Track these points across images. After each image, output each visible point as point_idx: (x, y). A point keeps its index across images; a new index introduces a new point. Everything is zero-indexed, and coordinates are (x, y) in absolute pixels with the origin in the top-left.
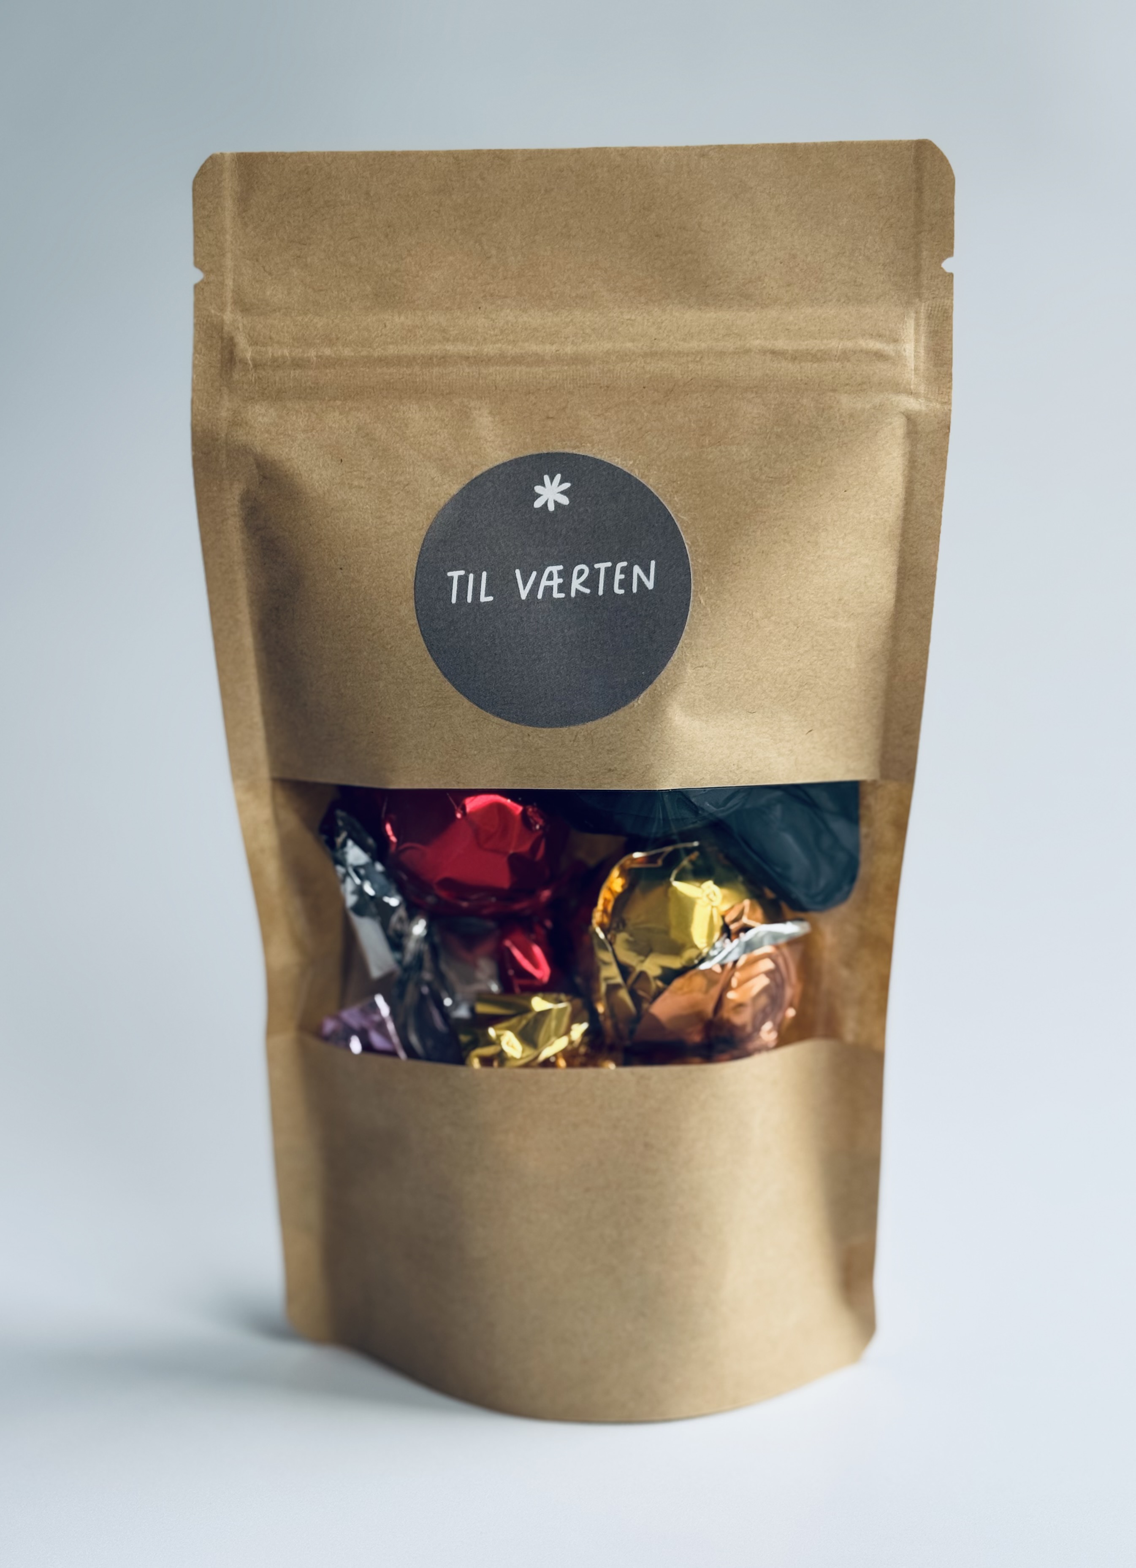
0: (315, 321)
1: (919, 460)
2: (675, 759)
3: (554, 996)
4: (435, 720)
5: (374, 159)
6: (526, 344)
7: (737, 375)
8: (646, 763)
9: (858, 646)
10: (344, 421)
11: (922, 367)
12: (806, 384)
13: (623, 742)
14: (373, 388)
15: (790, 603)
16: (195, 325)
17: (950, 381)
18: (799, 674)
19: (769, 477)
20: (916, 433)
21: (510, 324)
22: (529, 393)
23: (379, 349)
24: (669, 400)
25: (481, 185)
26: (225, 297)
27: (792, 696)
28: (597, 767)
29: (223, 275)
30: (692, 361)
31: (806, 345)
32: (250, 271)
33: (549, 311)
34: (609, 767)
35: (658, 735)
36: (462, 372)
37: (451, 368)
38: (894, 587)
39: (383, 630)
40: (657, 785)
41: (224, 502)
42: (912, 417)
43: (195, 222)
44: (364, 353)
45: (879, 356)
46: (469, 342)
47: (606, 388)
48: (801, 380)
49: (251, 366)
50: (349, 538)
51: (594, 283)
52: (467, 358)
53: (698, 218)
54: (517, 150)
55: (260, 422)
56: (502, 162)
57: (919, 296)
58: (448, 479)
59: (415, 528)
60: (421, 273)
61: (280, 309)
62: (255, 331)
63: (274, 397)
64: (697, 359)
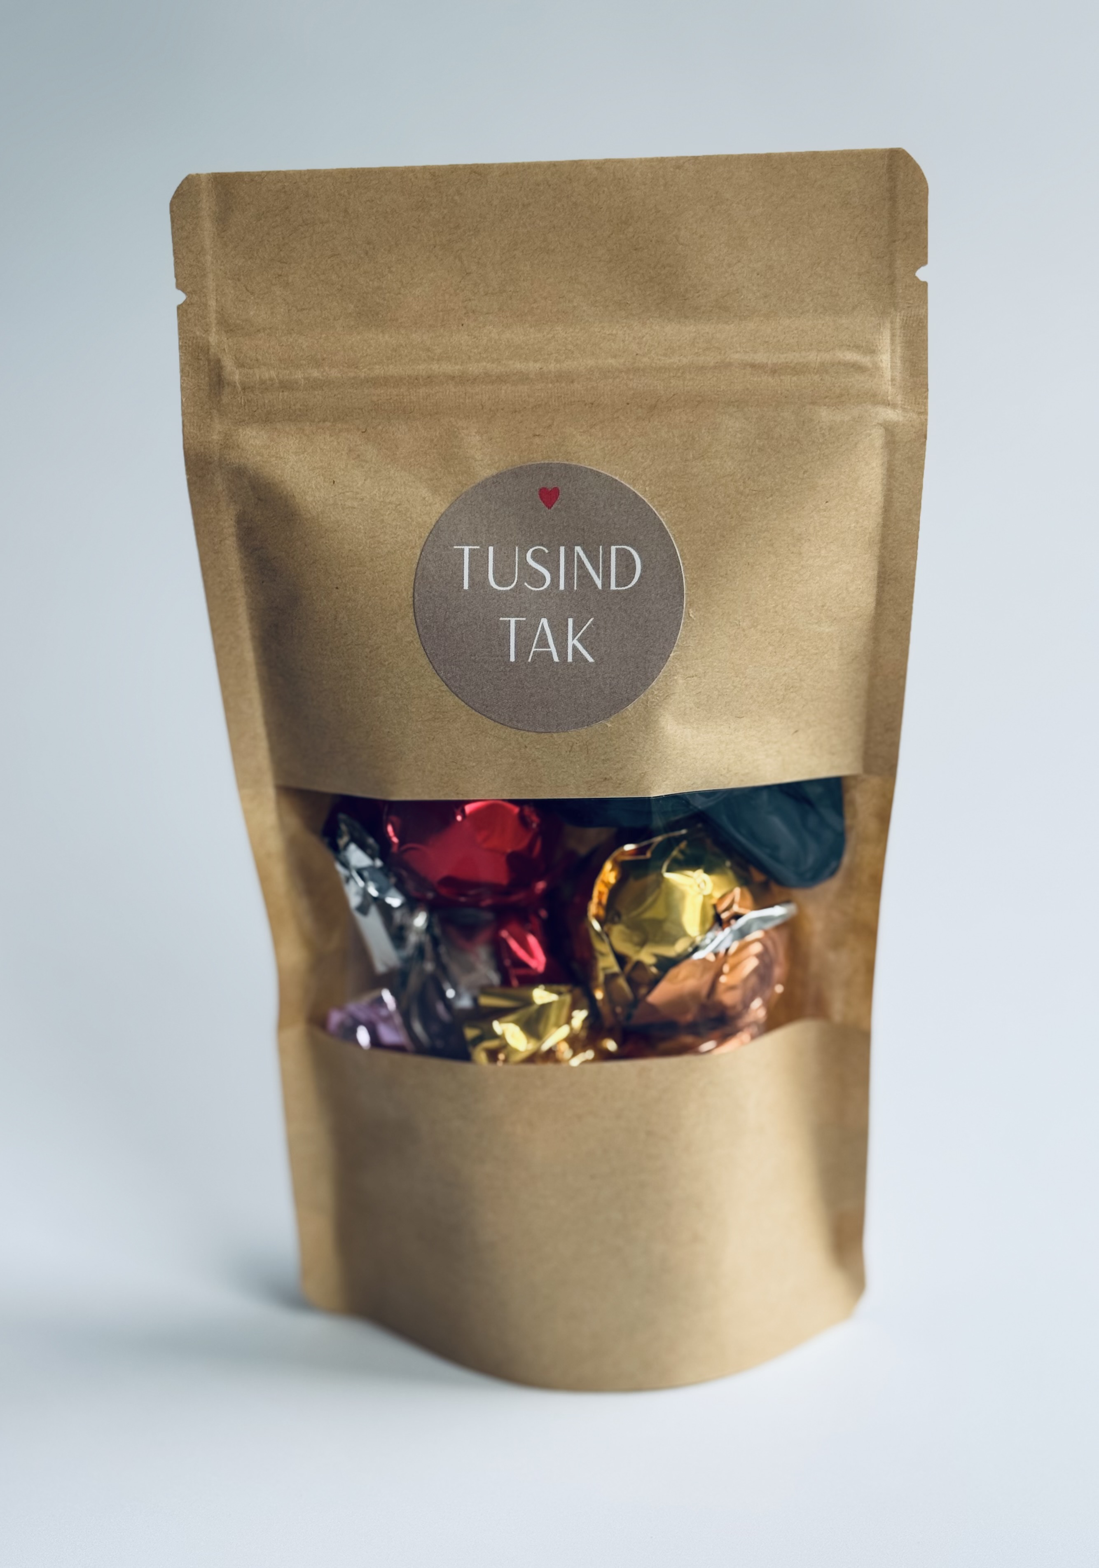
0: (300, 341)
1: (897, 469)
2: (668, 767)
3: (555, 987)
4: (434, 733)
5: (351, 177)
6: (511, 362)
7: (719, 389)
8: (640, 772)
9: (841, 649)
10: (335, 443)
11: (899, 377)
12: (786, 397)
13: (617, 752)
14: (362, 409)
15: (776, 612)
16: (181, 347)
17: (927, 390)
18: (785, 678)
19: (753, 490)
20: (895, 443)
21: (493, 341)
22: (515, 412)
23: (366, 369)
24: (652, 415)
25: (459, 202)
26: (209, 318)
27: (778, 700)
28: (593, 776)
29: (205, 296)
30: (673, 377)
31: (786, 358)
32: (233, 291)
33: (531, 327)
34: (605, 776)
35: (651, 744)
36: (448, 391)
37: (437, 387)
38: (875, 591)
39: (380, 647)
40: (651, 792)
41: (221, 523)
42: (890, 428)
43: (175, 243)
44: (352, 375)
45: (858, 368)
46: (453, 360)
47: (591, 405)
48: (781, 394)
49: (240, 389)
50: (344, 558)
51: (575, 298)
52: (453, 378)
53: (676, 231)
54: (493, 165)
55: (252, 444)
56: (479, 177)
57: (895, 305)
58: (439, 498)
59: (407, 546)
60: (402, 291)
61: (264, 329)
62: (241, 352)
63: (264, 419)
64: (679, 374)
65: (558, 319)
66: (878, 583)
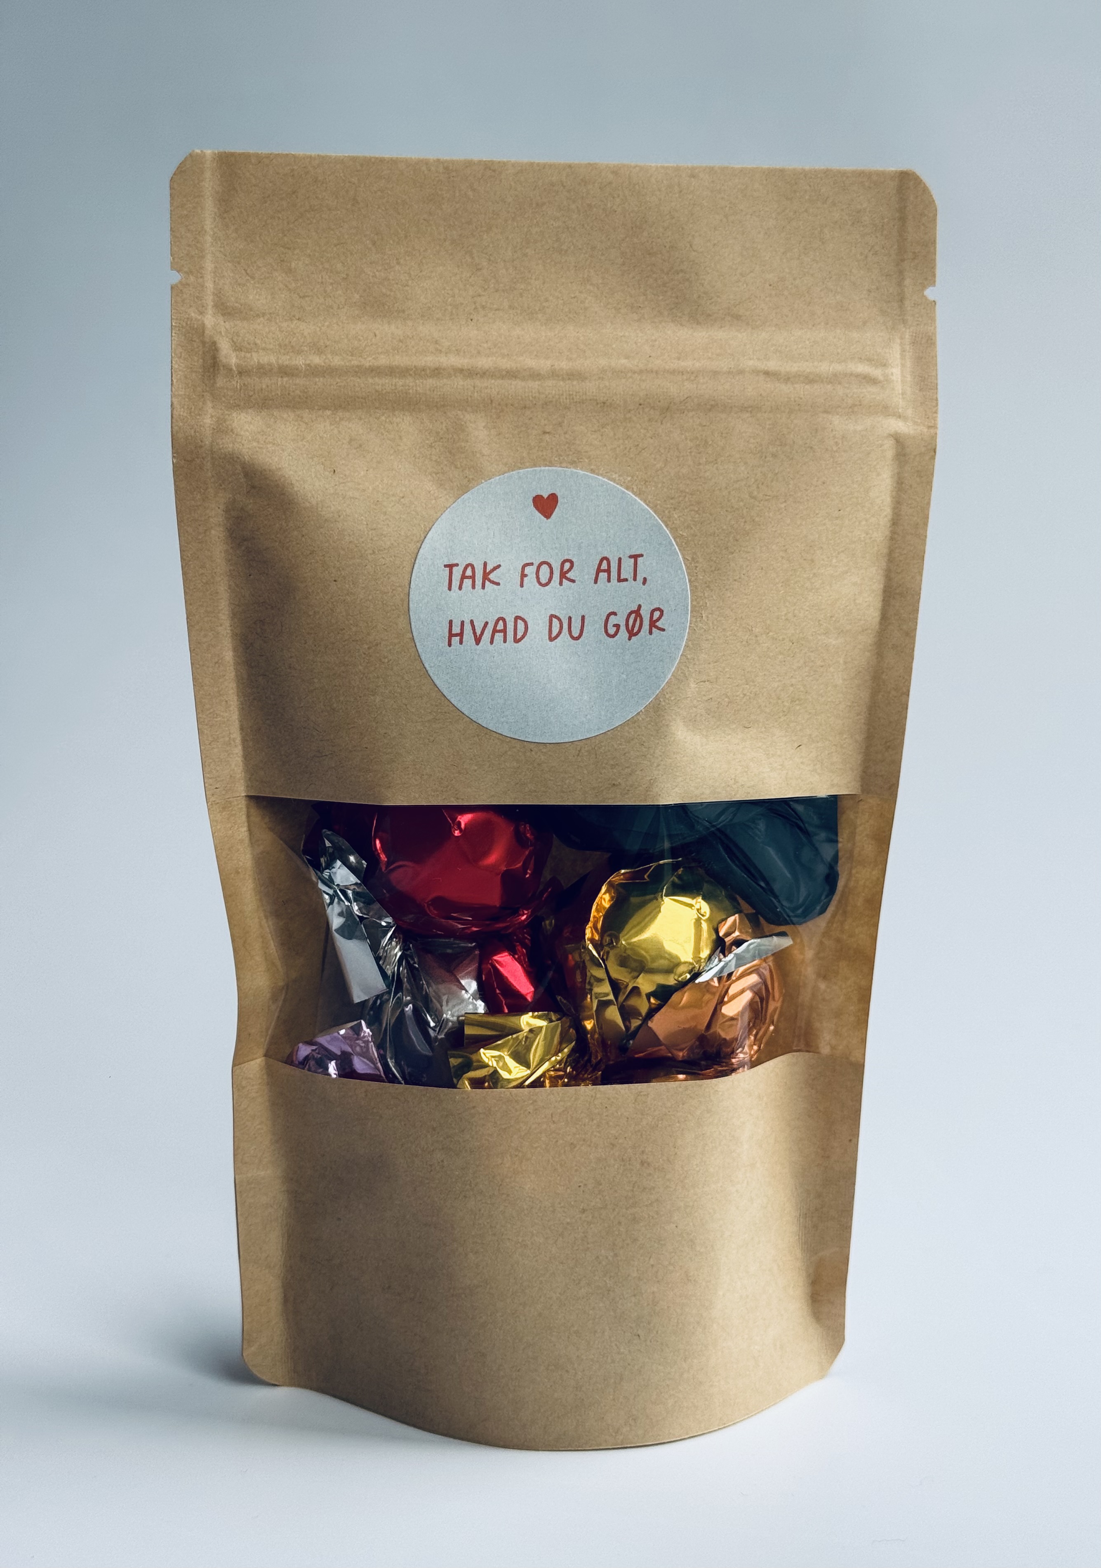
0: (301, 327)
1: (906, 481)
2: (677, 774)
3: (544, 1014)
4: (434, 735)
5: (362, 165)
6: (521, 358)
7: (731, 394)
8: (650, 778)
9: (845, 663)
10: (336, 431)
11: (909, 391)
12: (799, 405)
13: (627, 756)
14: (365, 399)
15: (787, 619)
16: (172, 328)
17: (937, 404)
18: (791, 689)
19: (766, 495)
20: (904, 455)
21: (503, 337)
22: (525, 407)
23: (370, 359)
24: (665, 417)
25: (472, 197)
26: (205, 300)
27: (784, 712)
28: (601, 782)
29: (202, 277)
30: (687, 380)
31: (798, 367)
32: (232, 275)
33: (542, 325)
34: (613, 782)
36: (456, 384)
37: (445, 380)
38: (879, 605)
40: (660, 799)
41: (208, 511)
42: (901, 439)
43: (173, 221)
44: (354, 362)
45: (871, 381)
46: (462, 354)
47: (602, 404)
48: (795, 401)
49: (236, 373)
50: (343, 550)
51: (586, 298)
52: (461, 371)
53: (690, 238)
55: (246, 430)
57: (904, 322)
58: (445, 492)
60: (410, 282)
61: (264, 314)
62: (238, 336)
63: (261, 405)
64: (692, 378)
65: (569, 318)
66: (884, 597)
